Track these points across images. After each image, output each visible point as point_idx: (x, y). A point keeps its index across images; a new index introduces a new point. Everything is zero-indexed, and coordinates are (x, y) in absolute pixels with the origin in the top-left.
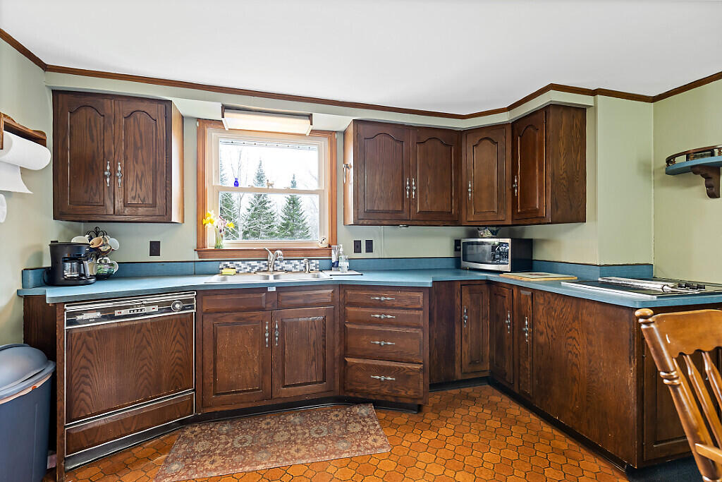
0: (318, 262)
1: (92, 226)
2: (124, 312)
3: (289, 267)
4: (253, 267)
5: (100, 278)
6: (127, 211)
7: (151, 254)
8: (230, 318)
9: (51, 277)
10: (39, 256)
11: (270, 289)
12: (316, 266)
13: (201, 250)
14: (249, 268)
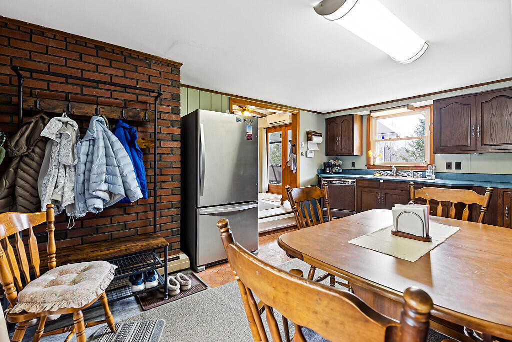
0: (421, 173)
1: (334, 157)
2: (342, 182)
3: (406, 174)
4: (388, 174)
5: (335, 173)
6: (342, 152)
7: (352, 167)
8: (366, 189)
9: (323, 172)
10: (321, 165)
11: (381, 181)
12: (420, 175)
13: (368, 166)
14: (386, 174)
